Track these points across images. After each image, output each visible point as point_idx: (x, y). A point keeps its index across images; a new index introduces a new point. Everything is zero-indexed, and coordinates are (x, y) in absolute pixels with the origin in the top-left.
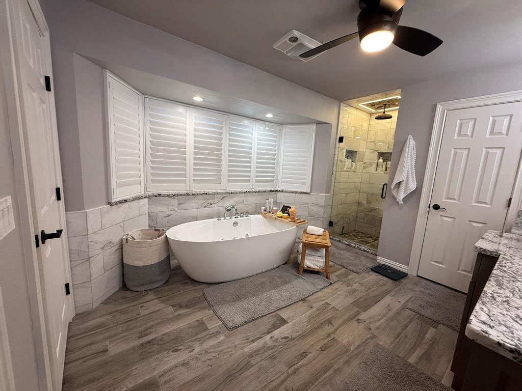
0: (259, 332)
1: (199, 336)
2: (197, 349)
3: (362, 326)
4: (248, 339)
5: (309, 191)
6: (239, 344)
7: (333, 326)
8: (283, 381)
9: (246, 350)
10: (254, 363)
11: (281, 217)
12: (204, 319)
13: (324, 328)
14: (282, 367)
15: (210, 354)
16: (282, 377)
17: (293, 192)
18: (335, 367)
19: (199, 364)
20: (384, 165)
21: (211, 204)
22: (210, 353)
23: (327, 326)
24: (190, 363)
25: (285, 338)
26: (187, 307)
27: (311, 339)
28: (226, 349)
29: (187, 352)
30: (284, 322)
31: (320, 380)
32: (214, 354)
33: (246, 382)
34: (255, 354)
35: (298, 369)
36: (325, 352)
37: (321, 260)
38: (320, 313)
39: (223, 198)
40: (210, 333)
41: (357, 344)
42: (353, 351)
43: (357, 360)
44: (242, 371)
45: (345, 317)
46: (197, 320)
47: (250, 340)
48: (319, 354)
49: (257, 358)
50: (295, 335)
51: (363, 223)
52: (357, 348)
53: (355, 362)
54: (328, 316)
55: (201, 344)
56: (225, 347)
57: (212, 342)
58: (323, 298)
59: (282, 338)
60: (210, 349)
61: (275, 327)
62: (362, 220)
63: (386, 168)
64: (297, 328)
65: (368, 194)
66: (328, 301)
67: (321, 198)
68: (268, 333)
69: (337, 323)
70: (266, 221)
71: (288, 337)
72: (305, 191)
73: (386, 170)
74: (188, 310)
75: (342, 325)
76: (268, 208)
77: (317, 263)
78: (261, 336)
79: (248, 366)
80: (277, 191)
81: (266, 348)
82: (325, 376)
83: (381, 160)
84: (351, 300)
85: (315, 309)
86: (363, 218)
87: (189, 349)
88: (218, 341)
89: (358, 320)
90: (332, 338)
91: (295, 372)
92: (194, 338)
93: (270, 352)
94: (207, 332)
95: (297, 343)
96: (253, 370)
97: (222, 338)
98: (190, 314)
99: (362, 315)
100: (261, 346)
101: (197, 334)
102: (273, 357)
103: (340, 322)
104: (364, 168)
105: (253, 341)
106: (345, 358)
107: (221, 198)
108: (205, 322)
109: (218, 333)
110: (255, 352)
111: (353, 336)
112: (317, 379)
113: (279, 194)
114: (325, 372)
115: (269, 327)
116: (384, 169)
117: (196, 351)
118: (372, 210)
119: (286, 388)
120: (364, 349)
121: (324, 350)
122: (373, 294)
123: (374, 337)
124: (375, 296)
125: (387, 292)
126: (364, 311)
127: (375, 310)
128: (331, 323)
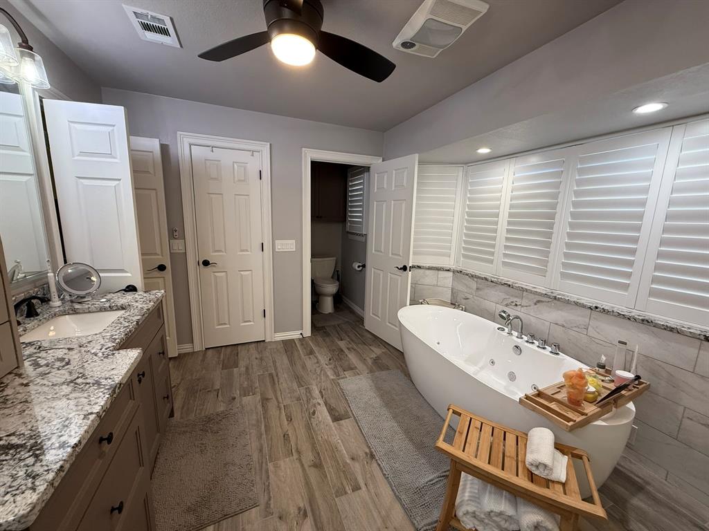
0: (329, 397)
3: (293, 510)
7: (310, 466)
9: (314, 387)
10: (300, 389)
13: (311, 454)
14: (287, 402)
16: (280, 399)
18: (264, 436)
21: (516, 305)
23: (312, 458)
25: (314, 413)
27: (302, 432)
28: (321, 378)
30: (336, 419)
31: (262, 419)
35: (280, 409)
36: (282, 435)
39: (538, 301)
41: (272, 476)
42: (267, 465)
43: (257, 460)
44: (298, 383)
47: (323, 391)
48: (283, 430)
49: (303, 391)
50: (314, 422)
52: (267, 471)
53: (255, 456)
54: (330, 471)
56: (323, 378)
58: (371, 487)
59: (314, 411)
61: (331, 410)
64: (322, 427)
66: (363, 492)
68: (326, 403)
69: (311, 473)
71: (314, 415)
75: (306, 479)
78: (324, 398)
79: (300, 386)
81: (310, 398)
82: (263, 425)
89: (305, 515)
90: (294, 454)
93: (305, 399)
95: (305, 419)
96: (295, 387)
100: (314, 395)
102: (299, 399)
103: (313, 482)
105: (321, 392)
106: (266, 450)
107: (535, 301)
110: (309, 391)
111: (283, 480)
112: (264, 418)
114: (266, 426)
115: (334, 406)
119: (271, 398)
120: (261, 478)
121: (284, 437)
123: (267, 511)
128: (315, 466)
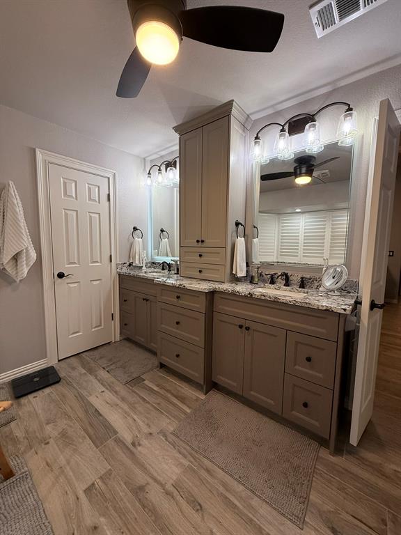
3: (145, 442)
7: (148, 484)
18: (221, 489)
23: (147, 496)
31: (251, 516)
36: (203, 504)
38: (115, 508)
41: (178, 455)
42: (189, 461)
45: (128, 462)
48: (209, 514)
52: (185, 456)
54: (122, 492)
58: (71, 498)
66: (80, 489)
69: (141, 478)
75: (146, 469)
82: (241, 507)
84: (87, 445)
85: (102, 519)
89: (133, 444)
99: (126, 437)
103: (138, 471)
106: (205, 474)
111: (166, 457)
112: (251, 520)
114: (235, 506)
121: (200, 504)
122: (81, 414)
123: (163, 433)
124: (86, 412)
125: (81, 398)
126: (115, 432)
127: (115, 418)
128: (142, 488)
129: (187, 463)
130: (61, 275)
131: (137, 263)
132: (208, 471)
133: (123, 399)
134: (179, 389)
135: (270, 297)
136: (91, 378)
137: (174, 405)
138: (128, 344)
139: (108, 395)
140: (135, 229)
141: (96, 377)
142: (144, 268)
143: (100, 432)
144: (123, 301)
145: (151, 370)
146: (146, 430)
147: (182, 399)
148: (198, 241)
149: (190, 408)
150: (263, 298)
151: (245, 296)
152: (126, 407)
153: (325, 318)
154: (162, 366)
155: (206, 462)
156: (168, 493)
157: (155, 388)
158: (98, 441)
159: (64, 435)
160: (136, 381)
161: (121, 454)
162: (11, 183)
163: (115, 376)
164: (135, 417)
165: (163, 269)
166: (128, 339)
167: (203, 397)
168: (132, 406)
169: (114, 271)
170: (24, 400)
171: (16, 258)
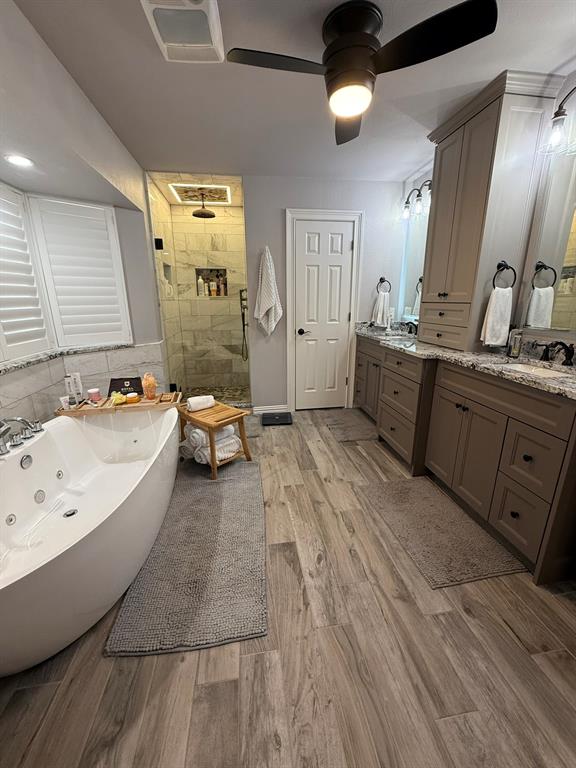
0: (294, 589)
1: (246, 710)
2: (280, 725)
3: (335, 482)
4: (300, 610)
5: (132, 342)
6: (303, 630)
7: (323, 502)
8: (384, 595)
9: (318, 622)
10: (347, 621)
11: (125, 403)
12: (202, 681)
13: (323, 512)
14: (365, 587)
15: (303, 697)
16: (378, 593)
17: (100, 350)
18: (378, 533)
19: (316, 729)
20: (207, 288)
22: (299, 696)
23: (321, 508)
24: (307, 755)
25: (319, 559)
26: (123, 723)
27: (334, 534)
28: (302, 659)
29: (274, 756)
30: (290, 546)
31: (391, 557)
32: (307, 687)
33: (375, 647)
34: (331, 611)
35: (372, 571)
36: (356, 531)
37: (232, 441)
38: (298, 502)
40: (251, 678)
41: (356, 501)
42: (362, 508)
44: (355, 645)
46: (195, 701)
47: (302, 607)
48: (357, 537)
49: (341, 613)
50: (319, 545)
51: (196, 374)
52: (360, 503)
54: (305, 499)
55: (270, 711)
56: (299, 656)
57: (276, 681)
58: (276, 486)
59: (319, 563)
60: (290, 691)
61: (294, 561)
62: (193, 371)
63: (209, 291)
64: (309, 538)
65: (194, 331)
66: (283, 484)
67: (153, 349)
68: (300, 575)
69: (320, 497)
70: (83, 424)
71: (319, 555)
72: (124, 343)
73: (210, 295)
74: (141, 721)
75: (327, 495)
76: (75, 396)
77: (231, 448)
78: (302, 587)
79: (348, 631)
80: (62, 354)
81: (327, 591)
82: (386, 548)
83: (201, 280)
84: (294, 466)
85: (288, 502)
86: (196, 368)
87: (271, 747)
88: (279, 666)
89: (325, 480)
90: (340, 514)
91: (375, 575)
92: (244, 727)
93: (335, 589)
94: (244, 685)
95: (332, 551)
96: (358, 628)
97: (275, 656)
98: (160, 719)
99: (322, 473)
101: (236, 716)
102: (345, 590)
103: (320, 494)
104: (179, 293)
105: (307, 604)
106: (370, 520)
108: (212, 680)
109: (259, 661)
110: (328, 611)
111: (345, 497)
112: (389, 559)
113: (67, 359)
114: (382, 547)
115: (289, 569)
116: (207, 293)
117: (282, 730)
118: (204, 353)
119: (395, 598)
120: (364, 500)
121: (354, 530)
122: (298, 448)
123: (352, 484)
124: (302, 449)
125: (302, 439)
126: (316, 468)
127: (320, 461)
128: (319, 503)
129: (359, 507)
130: (301, 332)
131: (379, 322)
132: (374, 520)
133: (332, 451)
134: (387, 462)
135: (494, 371)
136: (315, 429)
137: (374, 471)
138: (358, 412)
139: (322, 445)
140: (382, 280)
141: (318, 429)
142: (389, 329)
143: (306, 463)
144: (358, 365)
145: (370, 440)
146: (340, 476)
147: (385, 471)
148: (440, 295)
149: (387, 477)
150: (486, 371)
151: (468, 367)
152: (331, 456)
153: (559, 407)
154: (381, 439)
155: (377, 516)
156: (334, 513)
157: (365, 454)
158: (302, 468)
159: (283, 455)
160: (349, 443)
161: (313, 479)
162: (267, 248)
163: (334, 434)
164: (335, 465)
165: (410, 332)
166: (361, 409)
167: (408, 477)
168: (337, 459)
169: (352, 331)
170: (267, 428)
171: (267, 313)
